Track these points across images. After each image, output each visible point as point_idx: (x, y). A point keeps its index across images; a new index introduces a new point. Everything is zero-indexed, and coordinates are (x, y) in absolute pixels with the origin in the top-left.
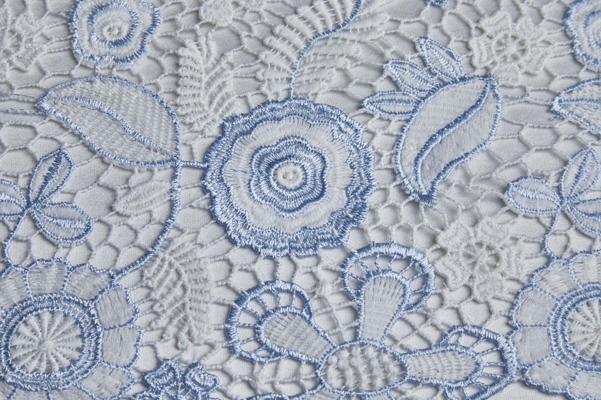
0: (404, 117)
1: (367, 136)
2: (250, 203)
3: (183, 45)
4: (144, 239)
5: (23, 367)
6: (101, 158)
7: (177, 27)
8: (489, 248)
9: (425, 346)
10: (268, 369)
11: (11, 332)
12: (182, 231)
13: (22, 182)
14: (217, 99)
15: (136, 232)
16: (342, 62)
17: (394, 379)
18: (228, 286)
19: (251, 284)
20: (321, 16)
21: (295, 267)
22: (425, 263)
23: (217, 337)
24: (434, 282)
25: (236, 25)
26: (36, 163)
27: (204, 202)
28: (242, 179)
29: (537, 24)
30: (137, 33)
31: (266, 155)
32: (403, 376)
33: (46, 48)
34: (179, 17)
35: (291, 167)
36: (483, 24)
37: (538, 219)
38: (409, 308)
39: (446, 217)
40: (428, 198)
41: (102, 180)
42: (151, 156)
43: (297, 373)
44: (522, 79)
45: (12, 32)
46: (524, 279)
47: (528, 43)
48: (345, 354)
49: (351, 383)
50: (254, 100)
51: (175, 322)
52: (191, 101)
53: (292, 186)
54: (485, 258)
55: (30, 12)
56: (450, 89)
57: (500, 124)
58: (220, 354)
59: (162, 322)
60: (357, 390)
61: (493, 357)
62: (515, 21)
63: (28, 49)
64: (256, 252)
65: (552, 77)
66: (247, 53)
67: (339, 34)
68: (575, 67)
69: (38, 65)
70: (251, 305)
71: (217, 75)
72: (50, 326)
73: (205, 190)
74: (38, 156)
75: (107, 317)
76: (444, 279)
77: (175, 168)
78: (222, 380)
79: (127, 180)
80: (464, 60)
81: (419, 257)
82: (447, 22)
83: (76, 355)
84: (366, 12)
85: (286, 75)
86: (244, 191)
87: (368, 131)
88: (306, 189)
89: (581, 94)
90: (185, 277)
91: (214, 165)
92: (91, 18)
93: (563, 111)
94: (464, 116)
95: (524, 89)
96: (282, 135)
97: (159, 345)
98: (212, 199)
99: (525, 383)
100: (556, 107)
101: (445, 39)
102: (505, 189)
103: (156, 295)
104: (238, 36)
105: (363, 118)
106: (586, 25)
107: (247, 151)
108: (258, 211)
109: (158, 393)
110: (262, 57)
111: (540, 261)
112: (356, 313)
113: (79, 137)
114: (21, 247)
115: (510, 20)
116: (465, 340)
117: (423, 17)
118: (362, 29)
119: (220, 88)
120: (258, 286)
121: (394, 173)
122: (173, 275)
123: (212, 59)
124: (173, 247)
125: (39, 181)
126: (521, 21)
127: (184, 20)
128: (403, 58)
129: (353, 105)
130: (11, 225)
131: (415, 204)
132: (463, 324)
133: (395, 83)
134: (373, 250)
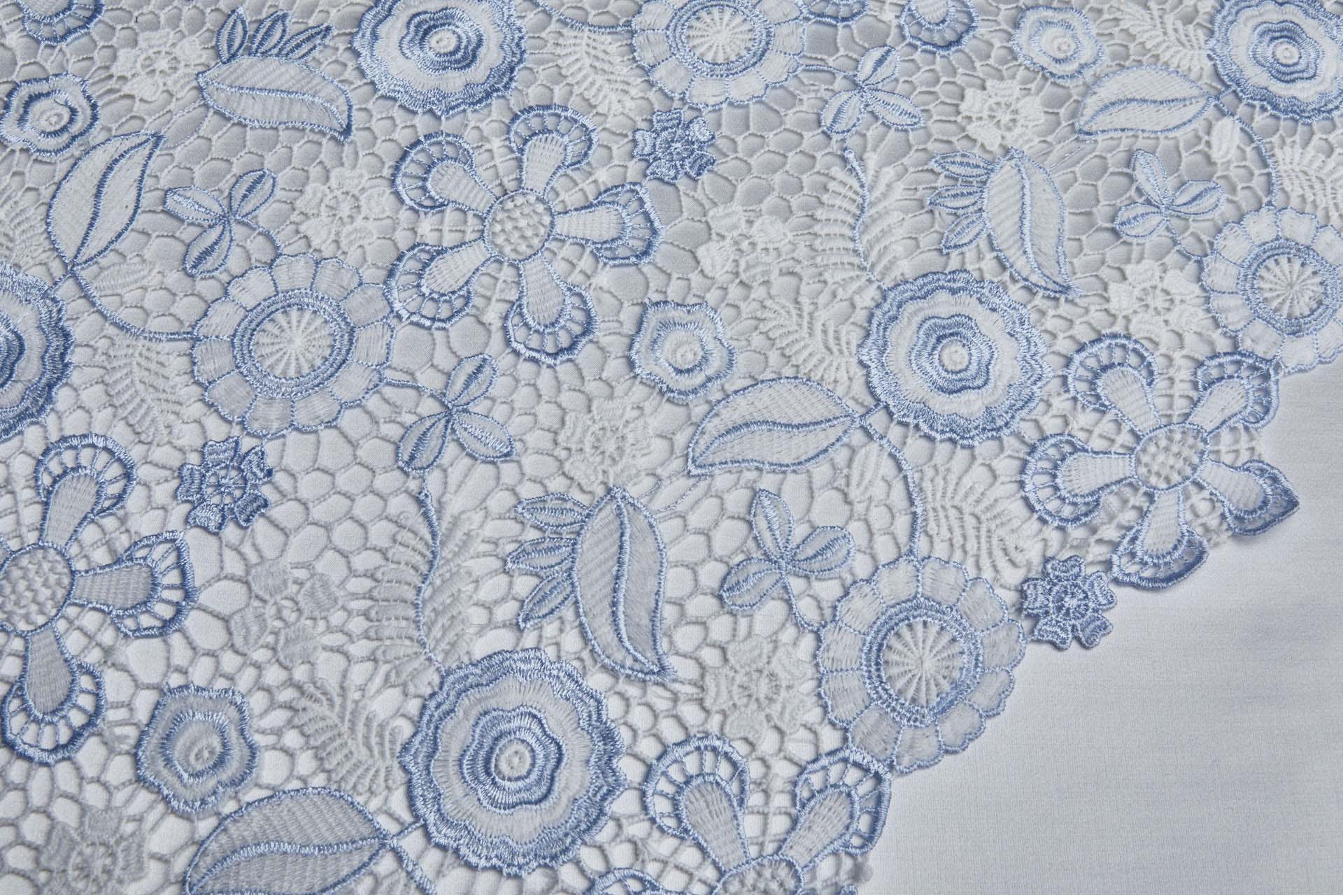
28: (471, 806)
85: (423, 658)
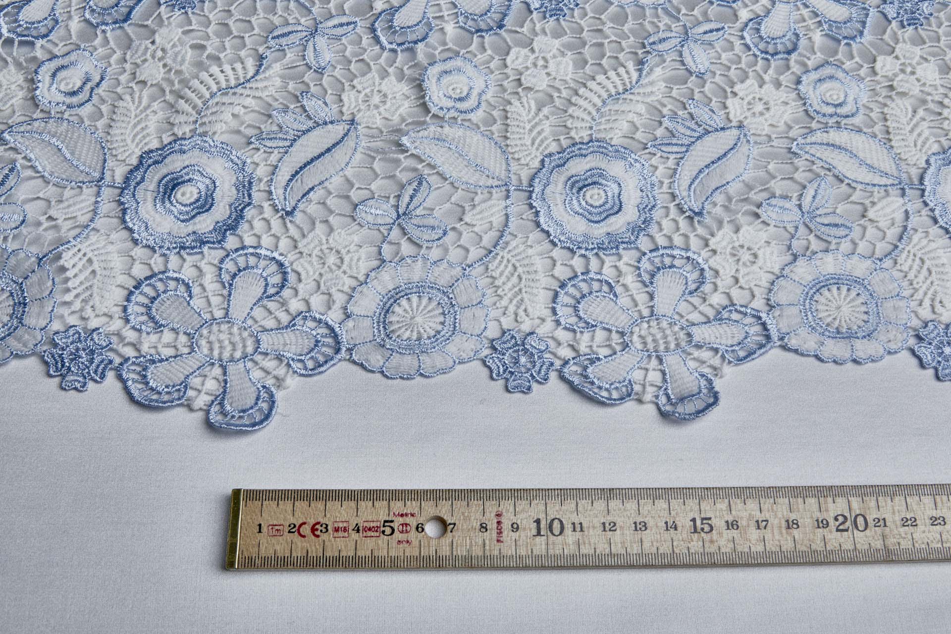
0: (679, 156)
1: (651, 169)
2: (566, 216)
3: (510, 103)
4: (487, 241)
5: (398, 336)
6: (452, 183)
7: (504, 90)
8: (749, 249)
9: (704, 320)
10: (586, 336)
11: (387, 311)
12: (516, 236)
13: (393, 201)
14: (537, 141)
15: (480, 237)
16: (631, 116)
17: (683, 344)
18: (553, 276)
19: (571, 275)
20: (612, 83)
21: (603, 262)
22: (700, 260)
23: (547, 313)
24: (708, 274)
25: (550, 90)
26: (403, 186)
27: (531, 215)
28: (559, 199)
29: (777, 89)
30: (475, 93)
31: (577, 182)
32: (691, 341)
34: (505, 83)
35: (596, 191)
36: (736, 89)
37: (785, 228)
38: (691, 293)
39: (715, 227)
40: (700, 214)
41: (454, 199)
42: (490, 182)
43: (609, 339)
44: (767, 130)
45: (379, 91)
46: (777, 271)
47: (772, 103)
48: (645, 325)
49: (651, 346)
50: (565, 143)
51: (514, 302)
52: (518, 142)
53: (597, 204)
54: (746, 257)
55: (392, 78)
56: (713, 136)
57: (752, 162)
58: (549, 325)
59: (504, 302)
60: (656, 351)
61: (758, 328)
62: (761, 87)
63: (393, 104)
64: (572, 251)
65: (790, 128)
66: (558, 108)
67: (627, 96)
68: (808, 120)
70: (572, 290)
71: (536, 124)
72: (418, 306)
73: (531, 206)
74: (404, 182)
75: (462, 299)
76: (717, 272)
77: (508, 191)
78: (552, 344)
79: (473, 200)
80: (722, 114)
81: (695, 257)
82: (708, 88)
83: (440, 327)
84: (647, 81)
85: (588, 125)
86: (561, 207)
87: (652, 166)
88: (608, 206)
89: (813, 139)
90: (520, 270)
91: (538, 188)
92: (439, 79)
93: (800, 152)
94: (725, 155)
95: (769, 137)
96: (588, 167)
97: (502, 319)
98: (537, 213)
99: (784, 348)
100: (794, 149)
101: (707, 100)
102: (759, 206)
103: (498, 283)
104: (551, 96)
105: (648, 157)
106: (815, 89)
107: (563, 178)
108: (572, 222)
109: (504, 354)
110: (570, 111)
111: (789, 258)
112: (652, 297)
113: (434, 167)
114: (393, 248)
115: (756, 86)
116: (735, 316)
118: (644, 93)
119: (539, 133)
120: (576, 276)
121: (673, 196)
122: (510, 268)
123: (532, 113)
124: (510, 248)
125: (406, 199)
126: (765, 87)
127: (509, 85)
128: (676, 114)
129: (640, 147)
130: (386, 232)
131: (690, 218)
132: (733, 305)
133: (671, 132)
134: (661, 252)
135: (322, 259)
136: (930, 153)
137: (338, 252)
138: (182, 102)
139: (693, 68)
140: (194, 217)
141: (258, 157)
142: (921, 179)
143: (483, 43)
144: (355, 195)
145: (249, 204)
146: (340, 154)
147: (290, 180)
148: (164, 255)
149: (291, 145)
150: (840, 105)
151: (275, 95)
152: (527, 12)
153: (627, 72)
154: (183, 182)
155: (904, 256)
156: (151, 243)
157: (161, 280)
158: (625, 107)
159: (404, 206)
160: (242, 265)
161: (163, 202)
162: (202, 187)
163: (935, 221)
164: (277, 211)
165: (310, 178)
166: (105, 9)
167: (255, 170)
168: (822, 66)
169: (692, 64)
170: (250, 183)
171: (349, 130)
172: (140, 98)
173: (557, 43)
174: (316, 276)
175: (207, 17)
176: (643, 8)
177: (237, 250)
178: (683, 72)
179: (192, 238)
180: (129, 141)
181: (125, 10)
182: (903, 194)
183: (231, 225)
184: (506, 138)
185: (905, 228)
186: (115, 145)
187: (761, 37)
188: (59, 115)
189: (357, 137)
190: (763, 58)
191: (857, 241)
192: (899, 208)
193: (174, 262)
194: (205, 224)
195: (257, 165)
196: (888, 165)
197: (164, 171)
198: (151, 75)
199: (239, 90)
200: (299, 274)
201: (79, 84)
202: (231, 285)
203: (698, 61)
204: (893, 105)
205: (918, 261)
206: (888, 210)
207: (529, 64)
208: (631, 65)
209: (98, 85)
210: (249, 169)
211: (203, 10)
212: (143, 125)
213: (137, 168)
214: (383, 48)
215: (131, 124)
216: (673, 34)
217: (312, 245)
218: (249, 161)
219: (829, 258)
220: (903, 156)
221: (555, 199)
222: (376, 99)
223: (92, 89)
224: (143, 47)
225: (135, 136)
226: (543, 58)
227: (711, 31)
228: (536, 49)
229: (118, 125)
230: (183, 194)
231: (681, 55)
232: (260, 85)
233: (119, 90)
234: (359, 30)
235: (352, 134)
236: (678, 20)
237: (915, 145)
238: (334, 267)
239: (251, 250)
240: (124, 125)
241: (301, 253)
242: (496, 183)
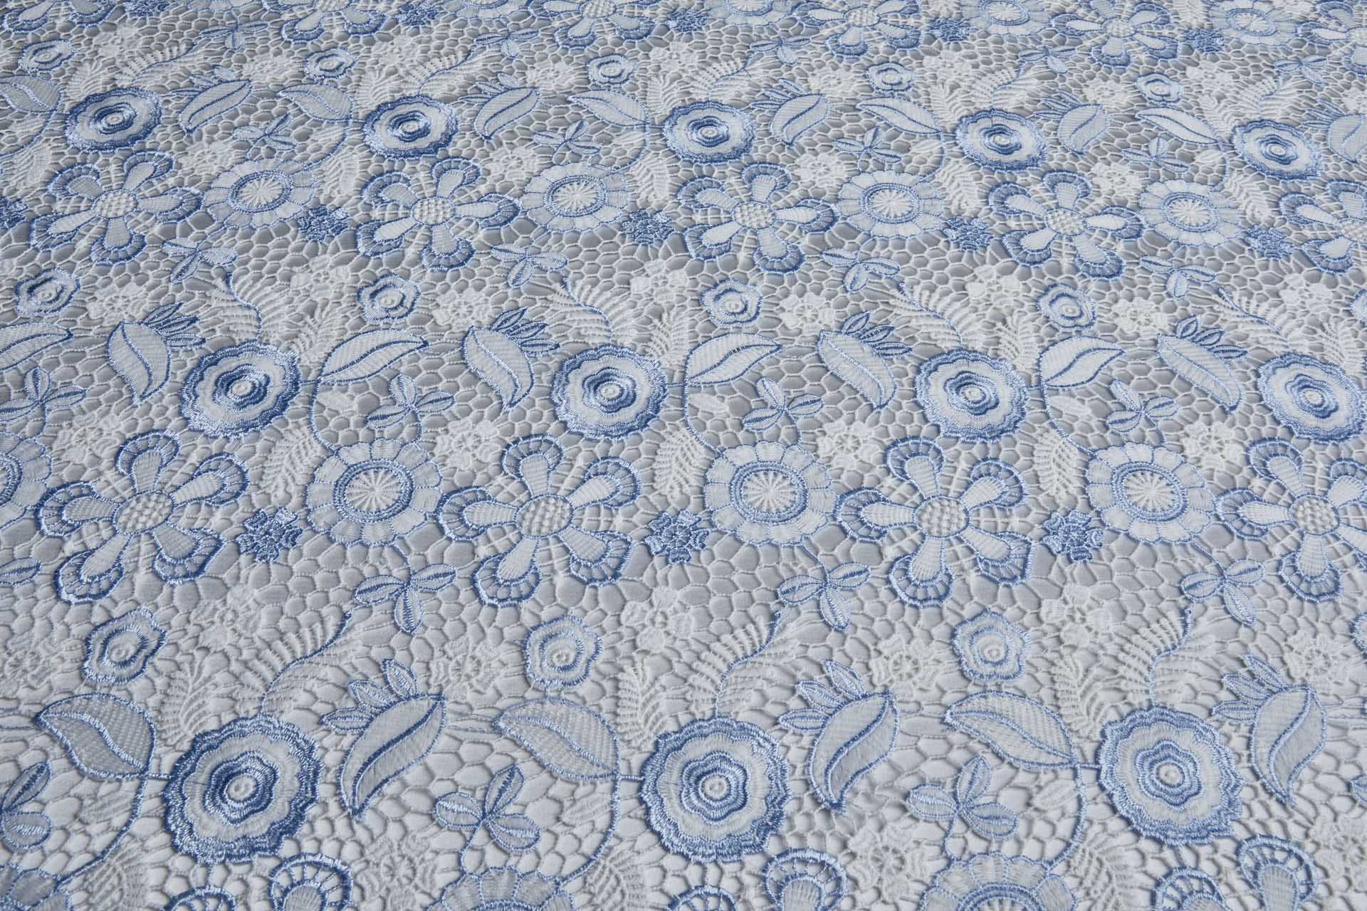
0: (815, 732)
1: (783, 750)
2: (681, 813)
3: (622, 670)
4: (588, 847)
6: (550, 773)
7: (616, 654)
8: (895, 851)
12: (621, 840)
13: (479, 794)
14: (652, 719)
15: (580, 841)
16: (759, 683)
18: (662, 891)
19: (683, 888)
20: (740, 643)
21: (722, 872)
22: (838, 866)
24: (846, 885)
25: (668, 653)
26: (492, 777)
27: (640, 812)
29: (928, 644)
30: (583, 659)
31: (694, 769)
33: (503, 672)
34: (618, 645)
35: (717, 780)
36: (880, 646)
37: (937, 823)
39: (855, 823)
40: (838, 806)
41: (551, 792)
42: (594, 771)
44: (917, 695)
45: (473, 658)
46: (928, 880)
47: (921, 662)
50: (684, 719)
52: (629, 720)
53: (717, 796)
54: (892, 861)
55: (489, 640)
56: (854, 705)
57: (899, 737)
62: (909, 642)
63: (487, 674)
64: (686, 858)
65: (943, 692)
66: (677, 676)
67: (755, 658)
68: (963, 682)
69: (495, 688)
71: (652, 697)
73: (641, 801)
74: (494, 771)
76: (855, 882)
77: (615, 781)
79: (573, 793)
80: (865, 679)
81: (832, 861)
82: (849, 645)
84: (779, 639)
86: (675, 801)
87: (783, 745)
88: (731, 799)
89: (970, 706)
90: (624, 883)
91: (650, 779)
92: (542, 646)
93: (955, 722)
94: (867, 729)
95: (919, 703)
96: (709, 750)
98: (648, 810)
100: (948, 719)
101: (847, 661)
102: (906, 796)
103: (598, 900)
104: (669, 661)
105: (778, 734)
106: (971, 644)
107: (679, 765)
108: (688, 820)
110: (690, 680)
111: (942, 863)
113: (531, 753)
114: (476, 855)
115: (904, 642)
117: (828, 642)
118: (775, 654)
119: (654, 708)
120: (689, 891)
121: (808, 784)
122: (613, 881)
123: (647, 683)
124: (613, 854)
125: (494, 794)
126: (913, 643)
127: (623, 647)
128: (812, 679)
129: (769, 722)
130: (468, 835)
131: (827, 812)
133: (806, 701)
134: (791, 856)
135: (392, 870)
136: (1105, 722)
137: (411, 860)
138: (249, 674)
139: (832, 621)
140: (246, 816)
141: (329, 741)
142: (1096, 755)
143: (596, 595)
144: (437, 789)
145: (312, 800)
146: (422, 738)
147: (362, 770)
148: (206, 865)
149: (367, 726)
150: (1000, 663)
151: (354, 661)
152: (647, 558)
153: (757, 630)
154: (239, 772)
155: (1078, 857)
156: (194, 850)
157: (199, 897)
158: (753, 673)
159: (491, 802)
160: (297, 878)
161: (213, 798)
162: (260, 778)
163: (1114, 810)
164: (344, 808)
165: (384, 767)
166: (177, 560)
167: (322, 757)
168: (980, 615)
169: (830, 615)
170: (316, 773)
171: (434, 707)
172: (200, 668)
173: (679, 594)
174: (383, 892)
175: (291, 568)
176: (776, 547)
177: (291, 859)
178: (820, 625)
179: (242, 843)
180: (182, 722)
181: (198, 559)
182: (1075, 776)
183: (288, 828)
184: (616, 714)
185: (1078, 819)
186: (165, 727)
187: (909, 580)
188: (104, 691)
189: (443, 715)
190: (911, 605)
191: (1022, 839)
192: (1070, 793)
193: (217, 873)
194: (258, 825)
195: (326, 750)
196: (1056, 740)
197: (219, 759)
198: (216, 641)
199: (316, 658)
200: (362, 889)
201: (132, 651)
202: (281, 904)
203: (838, 612)
204: (1061, 663)
205: (1095, 863)
206: (1057, 797)
207: (646, 622)
208: (762, 622)
209: (153, 652)
210: (317, 754)
211: (286, 559)
212: (200, 701)
213: (188, 754)
214: (482, 603)
215: (187, 701)
216: (810, 580)
217: (381, 852)
218: (317, 746)
219: (990, 863)
220: (1073, 727)
221: (669, 792)
222: (469, 667)
223: (147, 657)
224: (211, 607)
225: (190, 715)
226: (663, 613)
227: (852, 575)
228: (655, 603)
229: (173, 700)
230: (237, 789)
231: (818, 606)
232: (339, 651)
233: (179, 658)
234: (456, 582)
235: (437, 711)
236: (816, 561)
237: (1088, 713)
238: (404, 881)
239: (310, 858)
240: (178, 701)
241: (367, 862)
242: (601, 771)
